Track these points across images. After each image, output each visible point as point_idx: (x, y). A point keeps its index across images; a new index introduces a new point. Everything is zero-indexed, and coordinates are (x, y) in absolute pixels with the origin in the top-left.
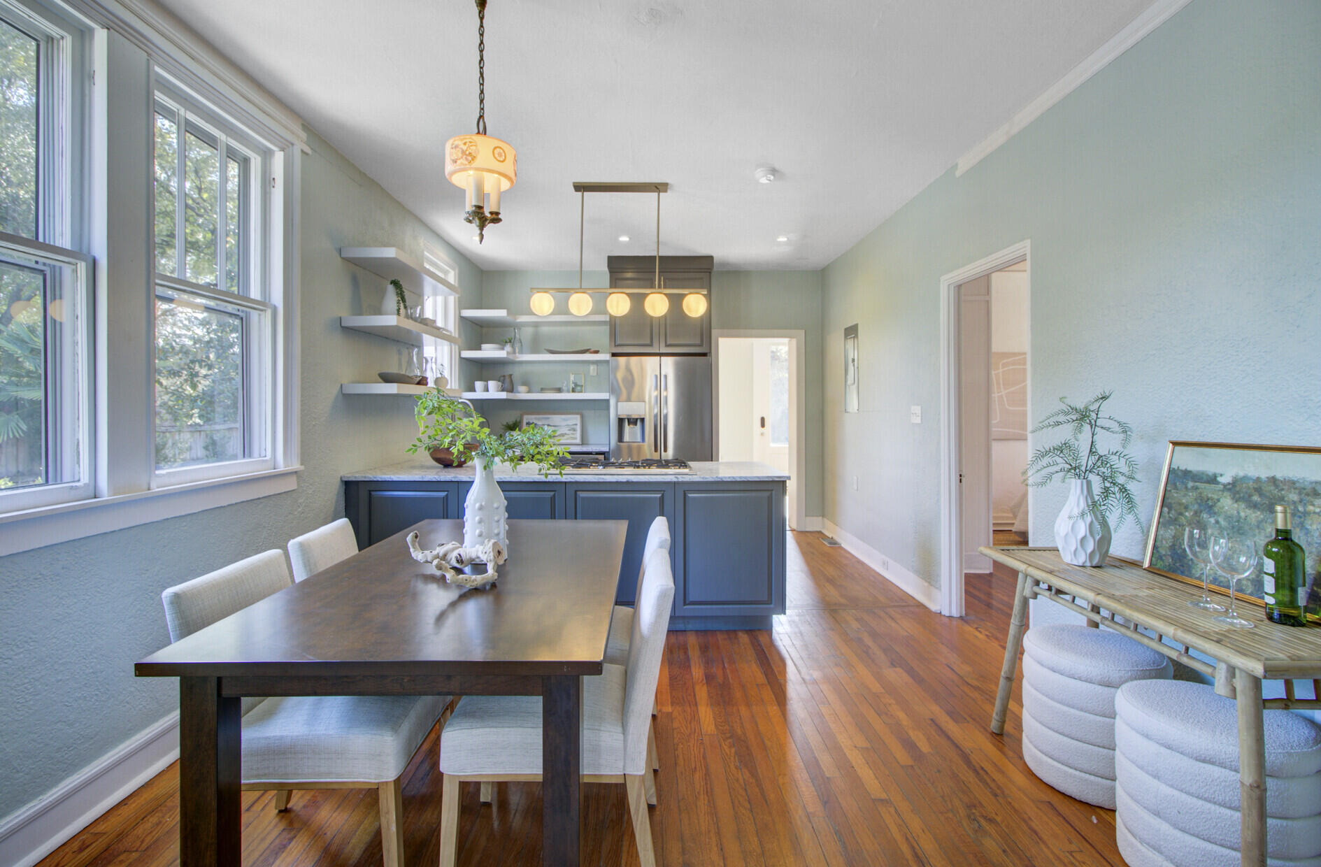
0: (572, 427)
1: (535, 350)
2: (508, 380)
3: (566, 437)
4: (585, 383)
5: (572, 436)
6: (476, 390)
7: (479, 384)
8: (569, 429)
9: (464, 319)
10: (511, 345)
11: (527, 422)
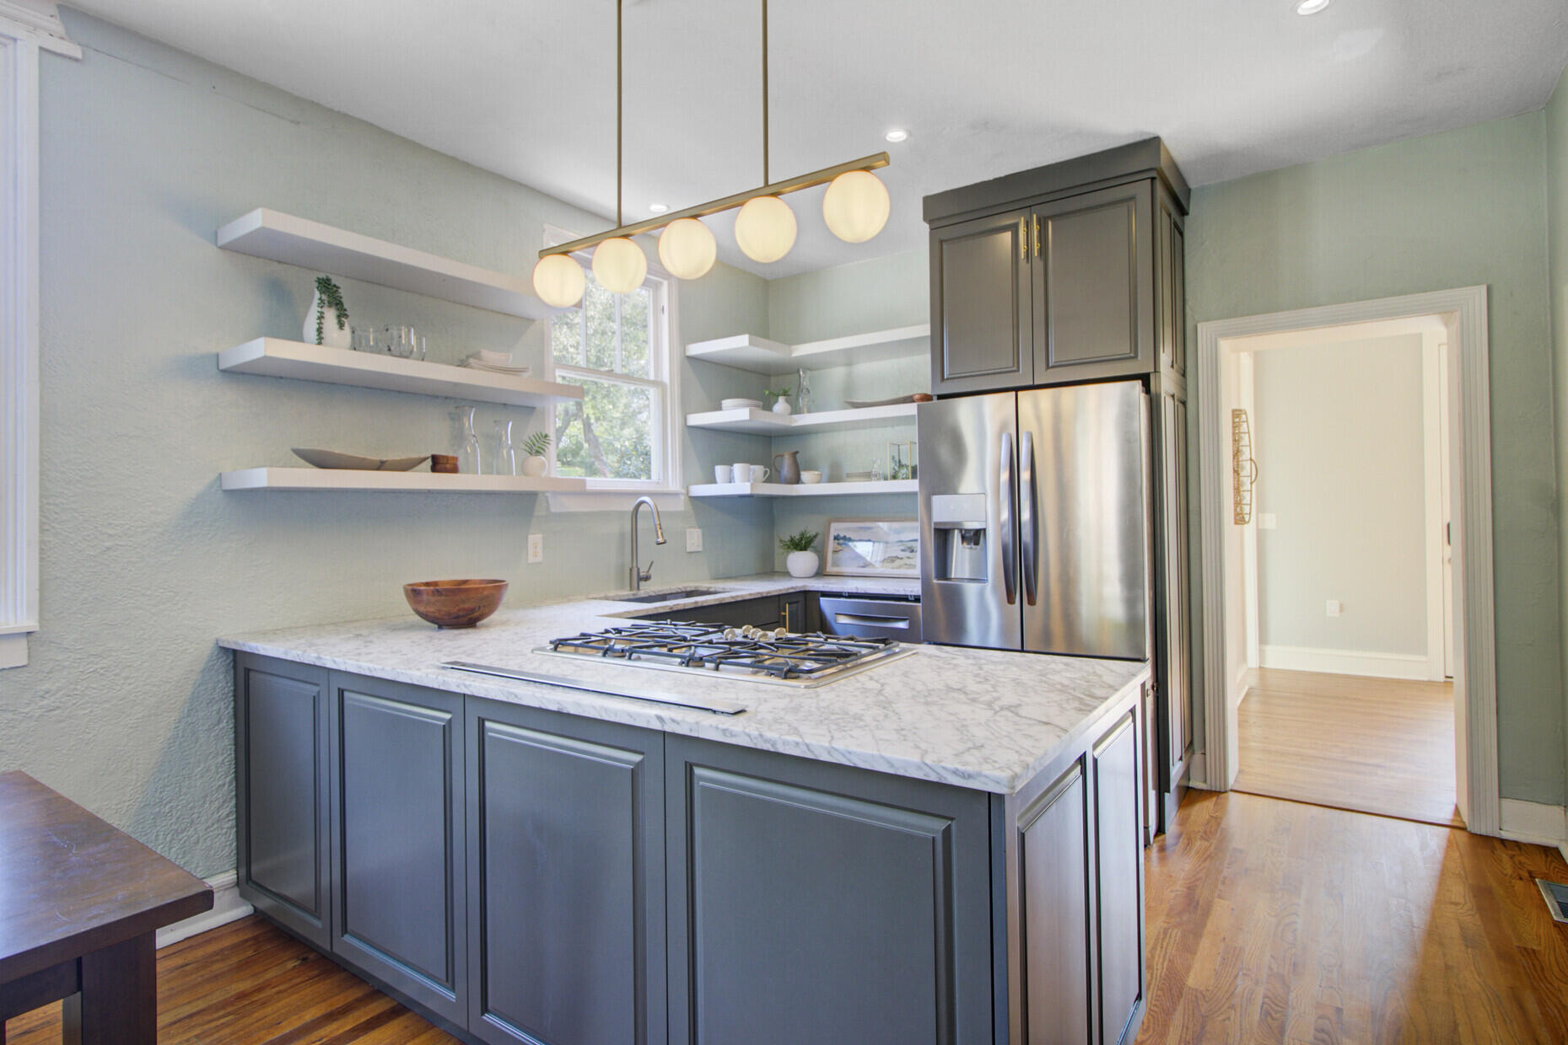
0: (909, 544)
3: (898, 562)
5: (908, 561)
6: (713, 480)
7: (720, 470)
8: (903, 548)
9: (692, 359)
10: (787, 401)
11: (836, 538)
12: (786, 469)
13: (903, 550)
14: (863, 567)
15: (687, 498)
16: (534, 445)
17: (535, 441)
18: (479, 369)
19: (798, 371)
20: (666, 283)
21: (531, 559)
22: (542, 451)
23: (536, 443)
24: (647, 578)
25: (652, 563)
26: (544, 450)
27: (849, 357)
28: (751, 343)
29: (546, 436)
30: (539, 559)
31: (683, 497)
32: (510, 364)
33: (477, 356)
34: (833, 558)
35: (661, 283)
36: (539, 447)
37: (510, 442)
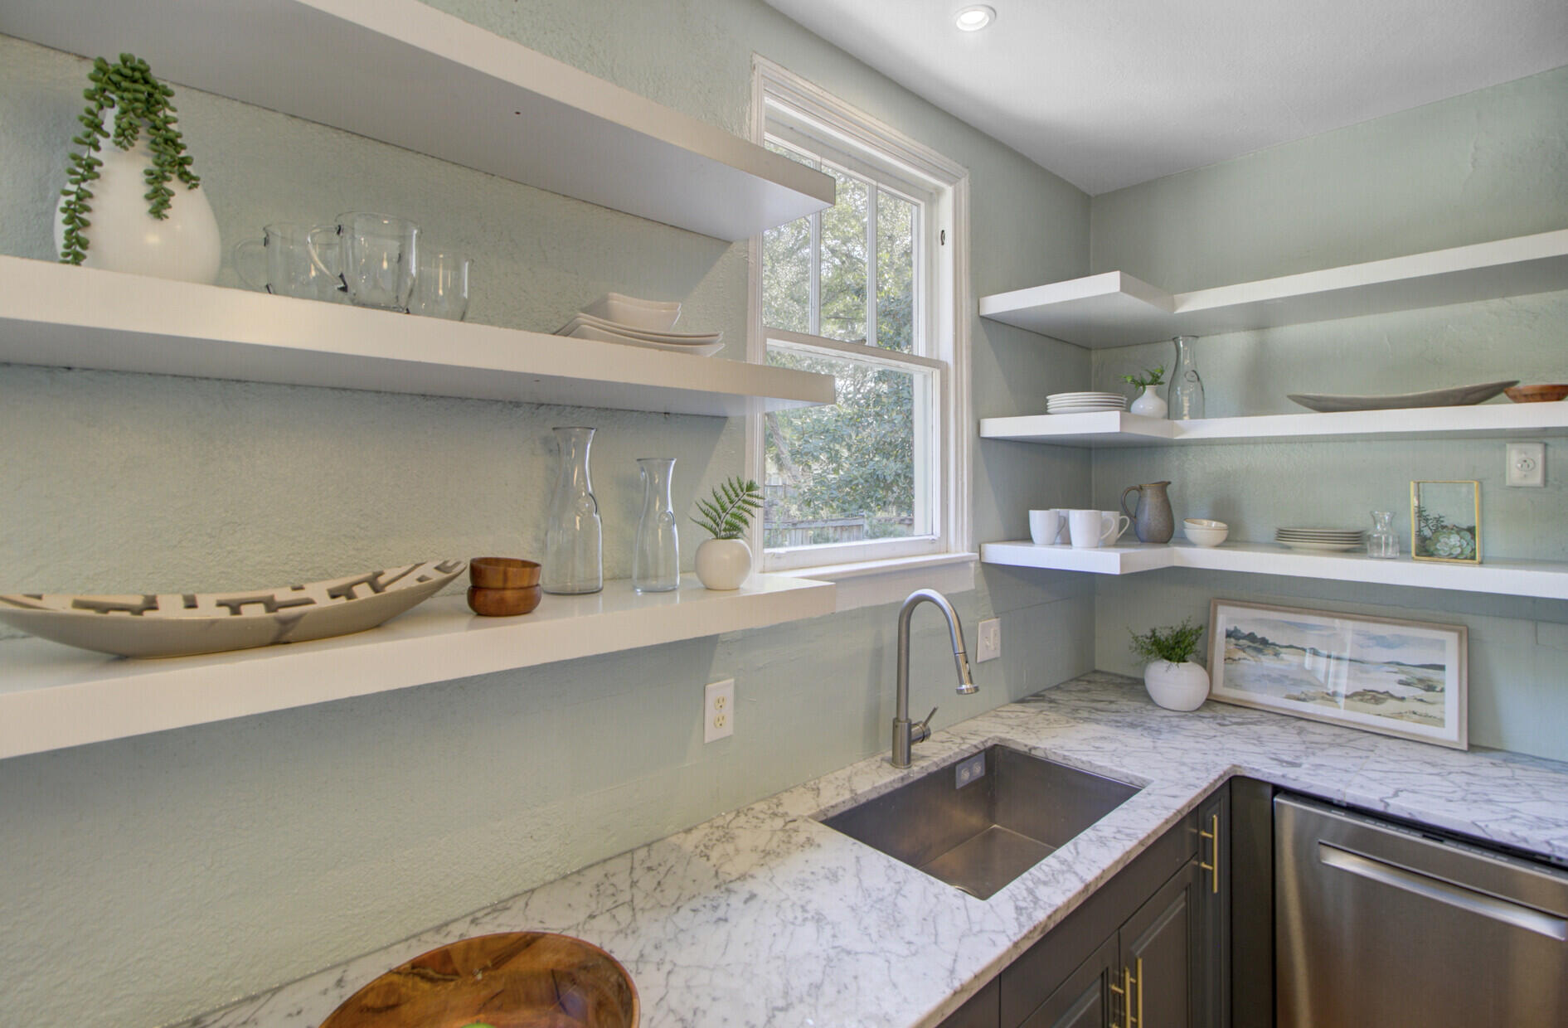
1: (1257, 400)
2: (1151, 502)
3: (1390, 705)
4: (1482, 521)
5: (1420, 708)
6: (1026, 537)
7: (1040, 520)
8: (1403, 677)
9: (988, 321)
10: (1158, 394)
11: (1229, 635)
12: (1150, 513)
13: (1401, 683)
14: (1299, 699)
15: (979, 565)
16: (724, 510)
17: (725, 499)
18: (600, 338)
19: (1175, 340)
20: (949, 191)
21: (711, 734)
22: (742, 525)
23: (729, 505)
24: (924, 737)
25: (935, 710)
26: (746, 522)
27: (1260, 317)
28: (1124, 288)
29: (751, 487)
30: (728, 729)
31: (972, 565)
32: (676, 327)
33: (599, 309)
34: (1226, 671)
35: (939, 192)
36: (733, 515)
37: (670, 509)
